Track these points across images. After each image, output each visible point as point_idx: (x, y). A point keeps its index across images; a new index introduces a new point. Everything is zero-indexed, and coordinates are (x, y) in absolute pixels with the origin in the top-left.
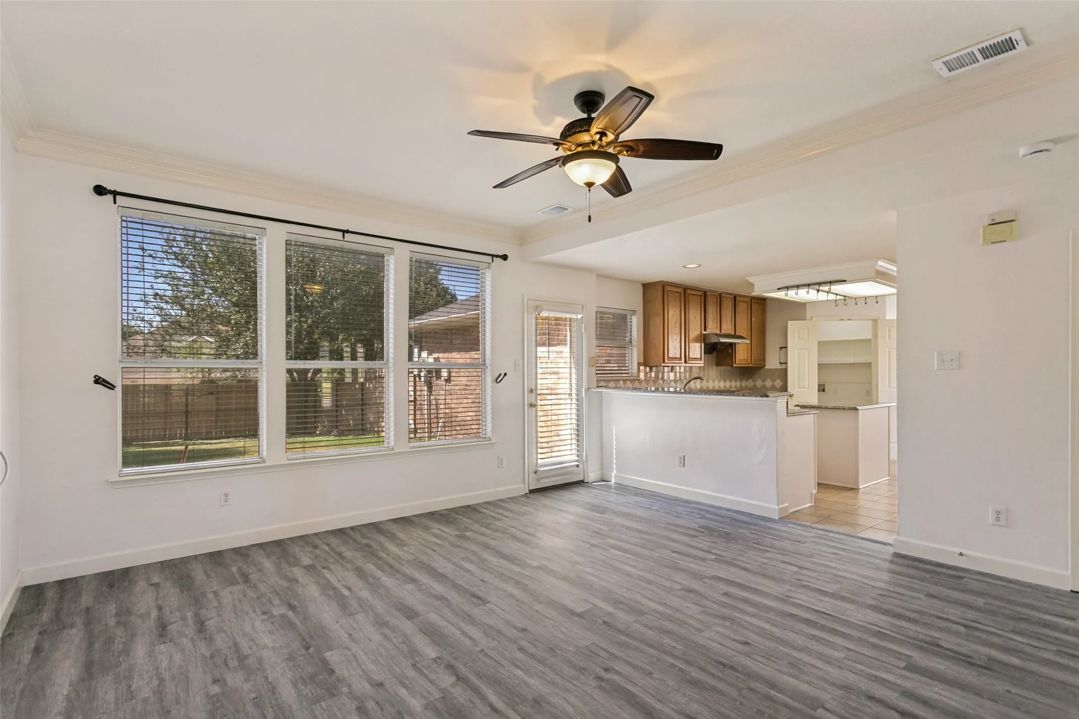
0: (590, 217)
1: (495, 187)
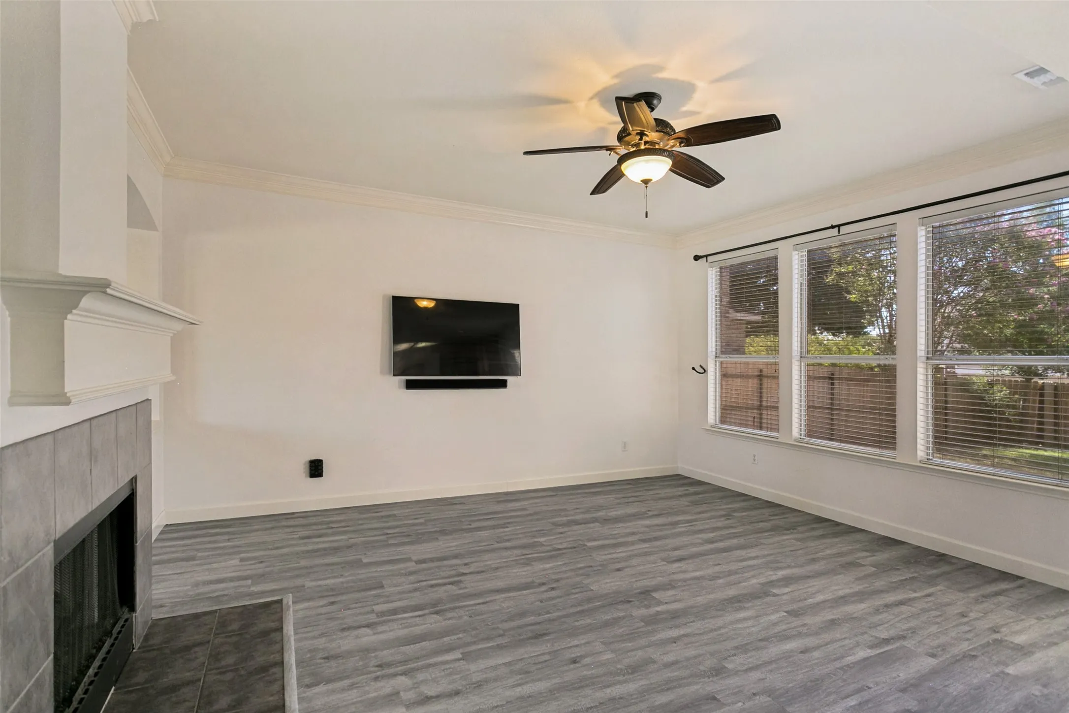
0: (647, 213)
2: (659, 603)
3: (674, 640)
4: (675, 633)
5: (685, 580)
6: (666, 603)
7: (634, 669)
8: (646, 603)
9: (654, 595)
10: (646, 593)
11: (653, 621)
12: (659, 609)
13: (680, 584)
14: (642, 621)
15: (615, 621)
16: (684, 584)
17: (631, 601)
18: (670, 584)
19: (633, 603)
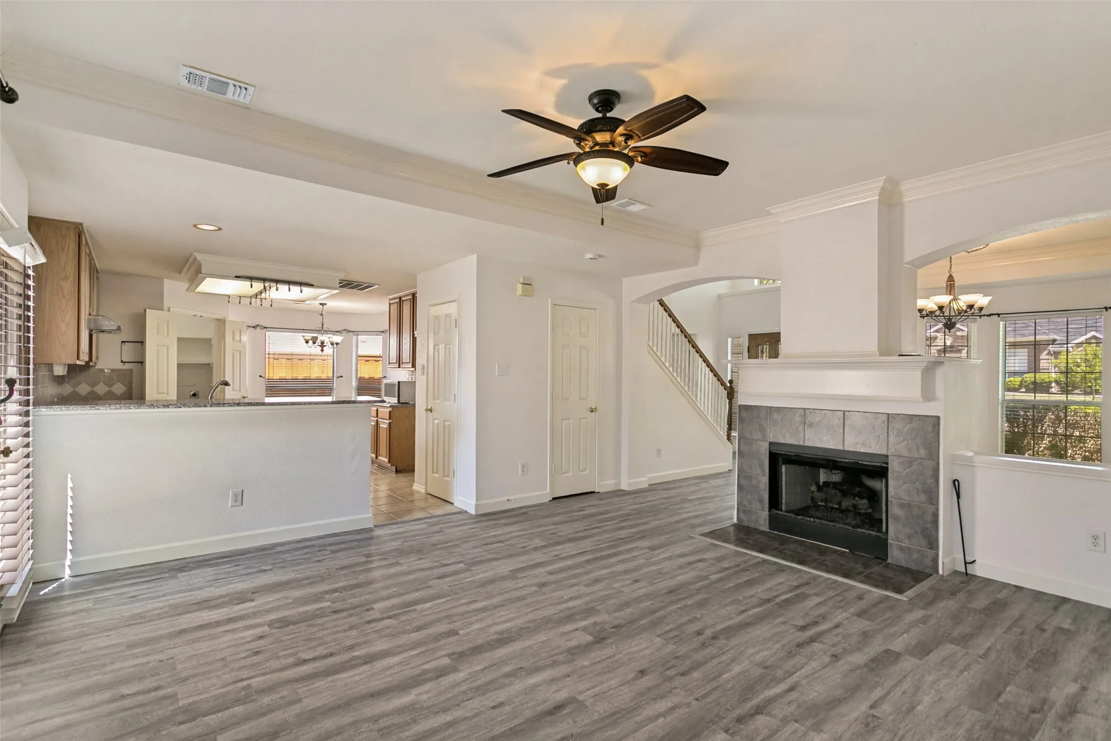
0: (602, 220)
1: (504, 111)
2: (584, 629)
3: (571, 599)
4: (571, 604)
5: (555, 664)
6: (577, 630)
7: (597, 581)
8: (598, 628)
9: (590, 638)
10: (600, 639)
11: (589, 611)
12: (584, 623)
13: (561, 657)
14: (598, 611)
15: (620, 608)
16: (556, 658)
17: (613, 628)
18: (573, 655)
19: (610, 626)
